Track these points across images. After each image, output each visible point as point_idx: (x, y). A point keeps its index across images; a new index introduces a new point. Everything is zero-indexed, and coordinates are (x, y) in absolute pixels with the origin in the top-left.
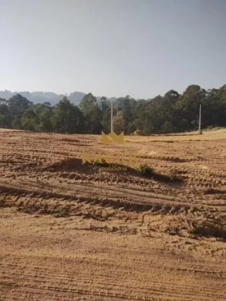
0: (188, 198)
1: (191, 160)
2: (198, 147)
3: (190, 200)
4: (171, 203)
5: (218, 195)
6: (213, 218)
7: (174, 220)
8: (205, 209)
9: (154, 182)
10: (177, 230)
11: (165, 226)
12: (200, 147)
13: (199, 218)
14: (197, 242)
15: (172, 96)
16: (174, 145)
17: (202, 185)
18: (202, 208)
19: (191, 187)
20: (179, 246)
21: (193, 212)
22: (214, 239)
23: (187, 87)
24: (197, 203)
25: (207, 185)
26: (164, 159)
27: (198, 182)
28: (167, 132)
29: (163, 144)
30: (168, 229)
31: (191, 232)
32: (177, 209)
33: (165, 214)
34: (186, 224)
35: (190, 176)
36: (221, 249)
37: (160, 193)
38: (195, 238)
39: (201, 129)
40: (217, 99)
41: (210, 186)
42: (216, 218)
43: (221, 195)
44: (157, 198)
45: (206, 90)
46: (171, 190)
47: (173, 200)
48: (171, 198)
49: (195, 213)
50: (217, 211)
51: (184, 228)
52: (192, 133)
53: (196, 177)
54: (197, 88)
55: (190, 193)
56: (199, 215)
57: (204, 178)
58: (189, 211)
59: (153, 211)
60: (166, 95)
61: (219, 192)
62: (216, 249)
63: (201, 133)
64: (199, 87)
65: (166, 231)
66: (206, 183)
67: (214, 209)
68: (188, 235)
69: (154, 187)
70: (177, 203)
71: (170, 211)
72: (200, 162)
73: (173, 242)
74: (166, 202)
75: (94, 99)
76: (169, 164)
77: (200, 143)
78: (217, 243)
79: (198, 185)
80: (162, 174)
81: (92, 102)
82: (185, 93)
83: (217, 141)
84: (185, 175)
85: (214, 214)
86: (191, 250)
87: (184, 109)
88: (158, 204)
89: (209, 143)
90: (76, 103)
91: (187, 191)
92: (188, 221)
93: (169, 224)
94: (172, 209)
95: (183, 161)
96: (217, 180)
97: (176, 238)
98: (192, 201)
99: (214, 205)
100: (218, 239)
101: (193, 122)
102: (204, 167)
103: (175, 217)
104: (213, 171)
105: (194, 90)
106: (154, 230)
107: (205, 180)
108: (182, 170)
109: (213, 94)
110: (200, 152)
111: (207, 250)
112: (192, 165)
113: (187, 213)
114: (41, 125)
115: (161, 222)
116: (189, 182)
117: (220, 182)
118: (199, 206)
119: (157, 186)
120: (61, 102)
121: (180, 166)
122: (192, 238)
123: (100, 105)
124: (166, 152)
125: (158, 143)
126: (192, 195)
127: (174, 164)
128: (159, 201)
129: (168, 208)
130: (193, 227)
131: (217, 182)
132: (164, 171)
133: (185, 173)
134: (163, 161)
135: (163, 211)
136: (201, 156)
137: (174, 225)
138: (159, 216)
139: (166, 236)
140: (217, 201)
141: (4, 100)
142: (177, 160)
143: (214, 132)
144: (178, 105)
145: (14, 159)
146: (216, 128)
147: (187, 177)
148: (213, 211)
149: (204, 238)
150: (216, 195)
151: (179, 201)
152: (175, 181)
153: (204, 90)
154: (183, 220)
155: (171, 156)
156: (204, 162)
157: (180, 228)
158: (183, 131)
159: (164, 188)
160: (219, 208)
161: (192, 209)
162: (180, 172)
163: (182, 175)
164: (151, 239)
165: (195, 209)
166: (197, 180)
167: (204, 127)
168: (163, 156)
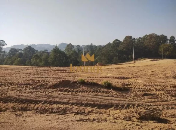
0: (133, 99)
1: (132, 78)
2: (134, 70)
3: (135, 100)
4: (124, 102)
5: (150, 96)
6: (149, 109)
7: (128, 112)
8: (144, 105)
9: (113, 91)
10: (130, 118)
11: (123, 116)
14: (142, 124)
15: (117, 43)
16: (121, 70)
17: (140, 91)
18: (142, 104)
19: (134, 92)
20: (133, 127)
21: (137, 107)
22: (152, 122)
23: (125, 37)
24: (139, 101)
25: (143, 91)
26: (116, 78)
27: (138, 90)
29: (114, 69)
30: (125, 118)
31: (138, 119)
32: (128, 106)
33: (122, 109)
34: (135, 114)
35: (132, 86)
36: (157, 127)
37: (117, 97)
38: (141, 122)
39: (135, 60)
40: (141, 43)
41: (145, 91)
42: (151, 109)
43: (152, 96)
44: (116, 100)
45: (135, 38)
46: (123, 95)
47: (125, 101)
48: (124, 99)
49: (139, 107)
50: (151, 105)
51: (134, 117)
52: (129, 62)
53: (136, 87)
54: (130, 37)
55: (134, 96)
56: (141, 109)
57: (141, 87)
58: (135, 106)
59: (114, 108)
60: (114, 42)
61: (150, 95)
62: (154, 127)
63: (135, 63)
64: (132, 37)
65: (123, 119)
66: (142, 90)
67: (149, 105)
68: (137, 120)
69: (113, 94)
70: (127, 102)
71: (124, 107)
72: (137, 78)
73: (129, 125)
74: (121, 102)
75: (73, 46)
76: (120, 80)
77: (135, 68)
78: (154, 124)
79: (138, 91)
81: (71, 48)
82: (124, 41)
83: (145, 66)
84: (130, 86)
85: (150, 107)
86: (140, 129)
87: (124, 50)
88: (117, 103)
89: (140, 67)
90: (63, 49)
91: (132, 95)
92: (136, 112)
93: (125, 115)
94: (126, 106)
95: (127, 78)
96: (148, 88)
97: (130, 123)
98: (136, 101)
99: (149, 102)
100: (154, 121)
101: (130, 56)
102: (140, 81)
103: (128, 110)
104: (145, 83)
105: (129, 38)
106: (117, 119)
107: (142, 89)
108: (128, 83)
109: (139, 40)
110: (136, 73)
111: (149, 128)
112: (132, 80)
113: (134, 108)
114: (43, 62)
115: (120, 114)
116: (133, 90)
117: (150, 89)
118: (140, 103)
119: (115, 93)
120: (54, 49)
121: (126, 81)
122: (139, 122)
123: (76, 50)
124: (117, 74)
125: (111, 69)
126: (136, 97)
127: (122, 80)
128: (117, 102)
129: (123, 106)
130: (139, 116)
131: (148, 89)
132: (117, 85)
133: (129, 85)
134: (116, 79)
135: (120, 107)
136: (136, 75)
137: (127, 115)
138: (118, 111)
139: (124, 122)
140: (150, 100)
141: (21, 50)
142: (124, 78)
143: (142, 61)
144: (120, 48)
145: (30, 82)
146: (143, 59)
147: (131, 87)
148: (149, 106)
149: (146, 121)
150: (149, 96)
151: (129, 101)
152: (125, 90)
153: (134, 39)
154: (133, 112)
155: (120, 76)
156: (139, 78)
157: (132, 116)
158: (125, 62)
159: (119, 94)
160: (151, 103)
161: (136, 105)
162: (127, 85)
163: (128, 86)
164: (116, 124)
165: (138, 105)
166: (137, 88)
167: (136, 59)
168: (116, 76)
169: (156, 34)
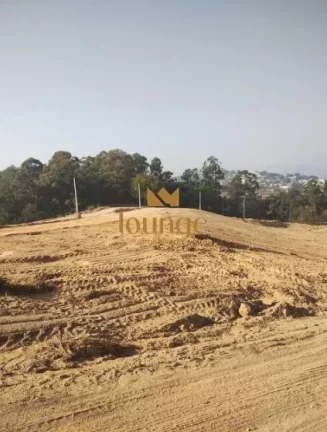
0: (63, 311)
1: (67, 256)
2: (76, 237)
3: (67, 313)
4: (38, 324)
5: (102, 298)
6: (99, 330)
7: (44, 349)
8: (87, 321)
9: (9, 298)
10: (48, 363)
11: (29, 362)
12: (79, 236)
13: (80, 336)
14: (76, 371)
15: (33, 167)
16: (42, 238)
17: (83, 288)
18: (84, 320)
19: (68, 293)
20: (51, 386)
21: (70, 329)
22: (100, 359)
23: (53, 154)
24: (76, 315)
25: (88, 287)
26: (27, 260)
27: (76, 286)
28: (30, 221)
29: (25, 238)
30: (35, 366)
31: (69, 360)
32: (48, 331)
33: (30, 344)
34: (61, 350)
35: (65, 279)
36: (109, 370)
37: (20, 314)
38: (75, 367)
39: (80, 210)
40: (93, 169)
41: (94, 287)
42: (102, 329)
43: (107, 296)
44: (15, 322)
45: (80, 158)
46: (37, 306)
47: (41, 319)
48: (40, 316)
49: (74, 330)
50: (103, 319)
51: (59, 357)
52: (67, 217)
53: (74, 279)
54: (67, 155)
55: (66, 303)
56: (79, 332)
57: (85, 278)
58: (66, 330)
59: (9, 345)
60: (24, 164)
61: (104, 293)
62: (102, 372)
63: (80, 217)
64: (70, 155)
65: (30, 371)
66: (87, 285)
67: (100, 318)
68: (64, 365)
69: (10, 307)
70: (46, 323)
71: (37, 337)
72: (78, 257)
73: (41, 384)
74: (29, 326)
76: (35, 267)
77: (79, 230)
78: (104, 363)
79: (77, 290)
80: (23, 283)
82: (51, 163)
83: (101, 225)
84: (59, 279)
85: (100, 324)
86: (69, 385)
87: (53, 185)
88: (17, 331)
89: (91, 229)
91: (63, 301)
92: (64, 345)
93: (36, 357)
94: (41, 333)
95: (55, 259)
96: (100, 278)
97: (46, 375)
98: (69, 313)
99: (99, 313)
100: (106, 357)
101: (67, 202)
102: (86, 263)
103: (45, 344)
104: (97, 266)
105: (62, 157)
106: (11, 374)
107: (86, 281)
108: (54, 272)
109: (88, 164)
110: (77, 243)
111: (91, 377)
112: (67, 263)
113: (62, 333)
115: (23, 358)
116: (64, 288)
117: (105, 280)
118: (79, 319)
119: (14, 304)
121: (50, 267)
122: (70, 367)
124: (30, 249)
125: (16, 238)
126: (70, 306)
127: (41, 267)
128: (18, 326)
129: (33, 333)
130: (70, 352)
131: (102, 280)
132: (26, 280)
133: (58, 275)
134: (26, 264)
135: (26, 340)
136: (79, 248)
137: (43, 357)
138: (20, 349)
139: (30, 377)
140: (102, 307)
142: (47, 259)
144: (43, 180)
146: (98, 208)
147: (62, 282)
148: (98, 321)
149: (87, 362)
150: (101, 298)
151: (51, 319)
152: (44, 289)
153: (77, 159)
154: (56, 346)
155: (36, 254)
156: (84, 255)
157: (52, 359)
158: (55, 216)
159: (26, 305)
160: (105, 315)
161: (69, 326)
162: (51, 276)
163: (54, 280)
164: (7, 389)
165: (74, 325)
166: (75, 282)
167: (82, 208)
168: (24, 256)
169: (124, 150)
